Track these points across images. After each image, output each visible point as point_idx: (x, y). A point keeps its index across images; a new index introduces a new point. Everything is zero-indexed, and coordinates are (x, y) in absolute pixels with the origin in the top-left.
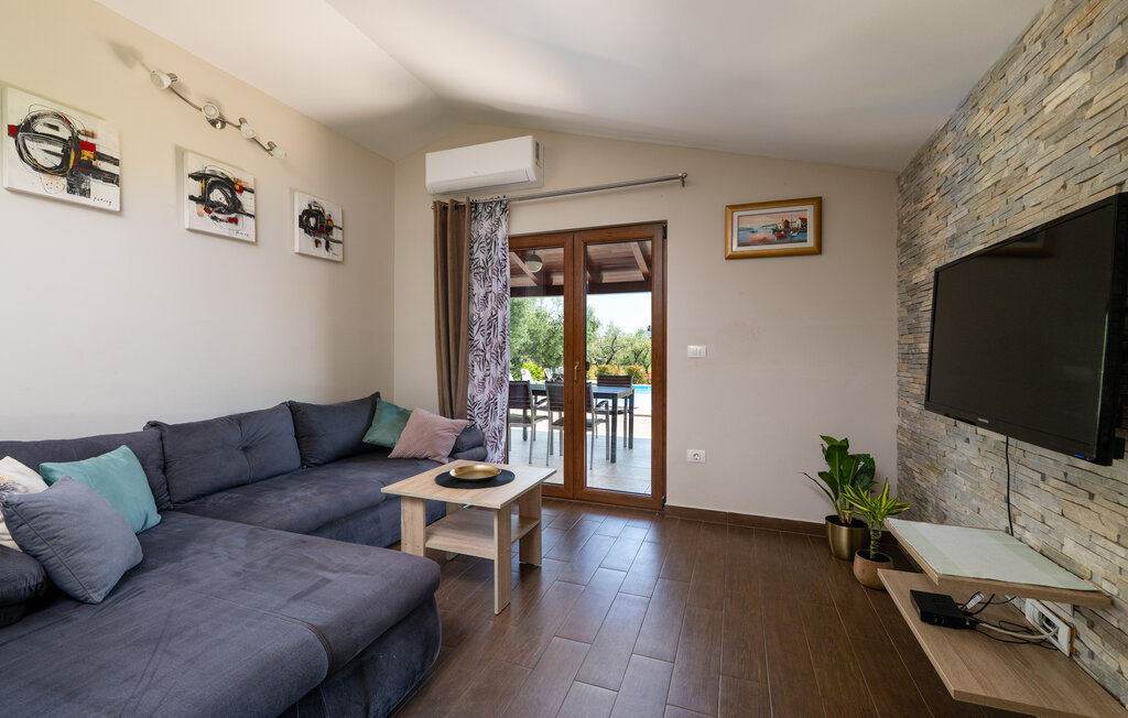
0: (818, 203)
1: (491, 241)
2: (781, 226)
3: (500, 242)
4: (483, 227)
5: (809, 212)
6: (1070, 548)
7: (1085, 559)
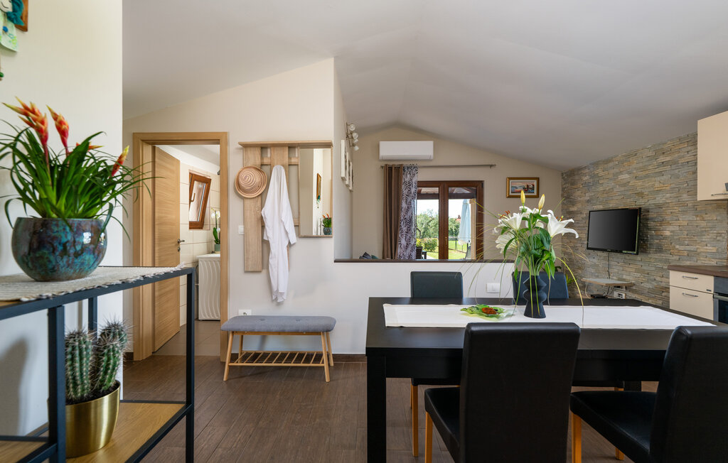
0: (538, 179)
1: (410, 184)
2: (526, 187)
3: (414, 184)
4: (407, 178)
5: (535, 182)
6: (624, 277)
7: (628, 278)
